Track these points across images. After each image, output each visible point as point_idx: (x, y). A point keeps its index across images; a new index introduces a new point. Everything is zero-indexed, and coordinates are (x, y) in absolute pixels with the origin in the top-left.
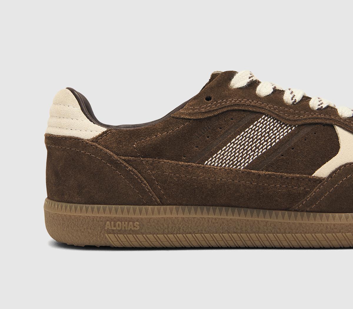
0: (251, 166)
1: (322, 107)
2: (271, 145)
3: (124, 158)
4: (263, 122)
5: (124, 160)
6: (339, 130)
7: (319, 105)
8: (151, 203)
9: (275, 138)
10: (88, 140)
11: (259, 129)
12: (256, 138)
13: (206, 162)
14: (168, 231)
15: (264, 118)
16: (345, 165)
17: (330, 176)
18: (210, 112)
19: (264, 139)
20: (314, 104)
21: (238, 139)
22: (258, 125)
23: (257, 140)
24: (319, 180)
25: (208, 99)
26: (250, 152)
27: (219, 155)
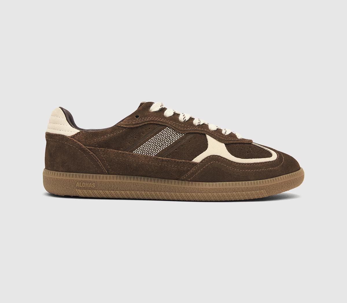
0: (159, 155)
1: (200, 124)
2: (170, 143)
3: (88, 147)
4: (167, 131)
5: (88, 148)
6: (208, 137)
7: (198, 123)
8: (102, 173)
9: (173, 140)
10: (69, 136)
11: (164, 135)
12: (162, 139)
13: (134, 151)
14: (111, 189)
15: (168, 128)
16: (210, 156)
17: (201, 162)
18: (137, 124)
19: (167, 140)
20: (196, 122)
21: (152, 139)
22: (163, 132)
23: (163, 141)
24: (196, 164)
25: (137, 117)
26: (158, 147)
27: (141, 148)
